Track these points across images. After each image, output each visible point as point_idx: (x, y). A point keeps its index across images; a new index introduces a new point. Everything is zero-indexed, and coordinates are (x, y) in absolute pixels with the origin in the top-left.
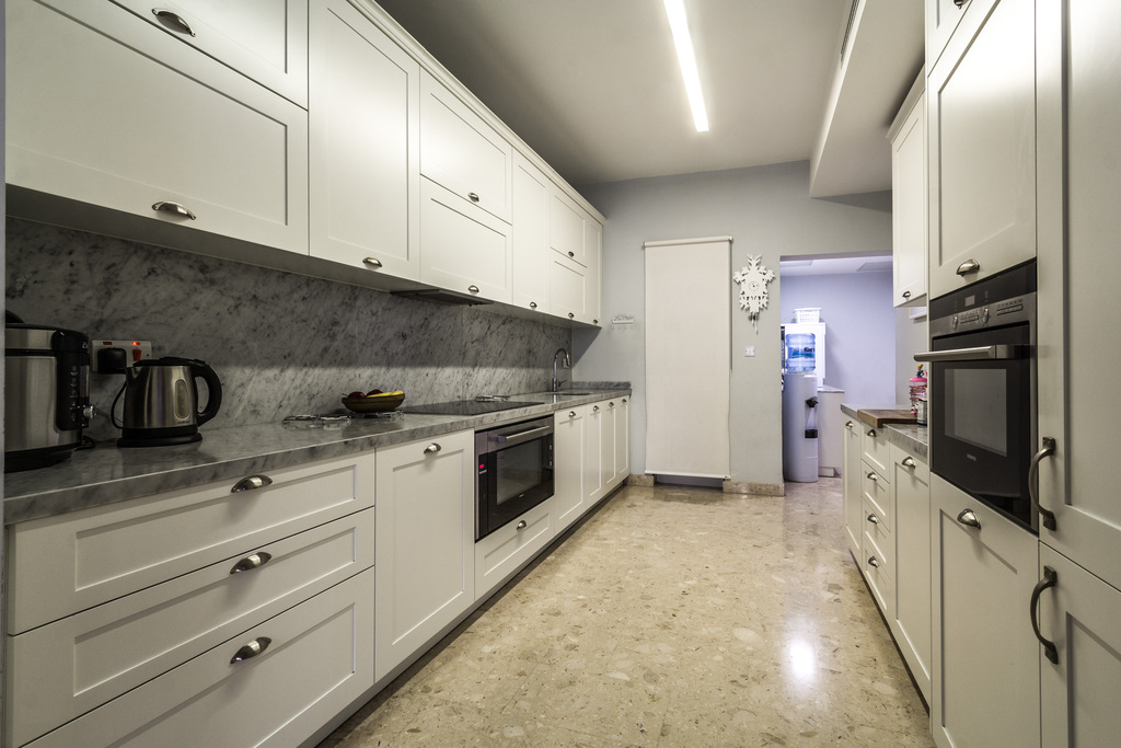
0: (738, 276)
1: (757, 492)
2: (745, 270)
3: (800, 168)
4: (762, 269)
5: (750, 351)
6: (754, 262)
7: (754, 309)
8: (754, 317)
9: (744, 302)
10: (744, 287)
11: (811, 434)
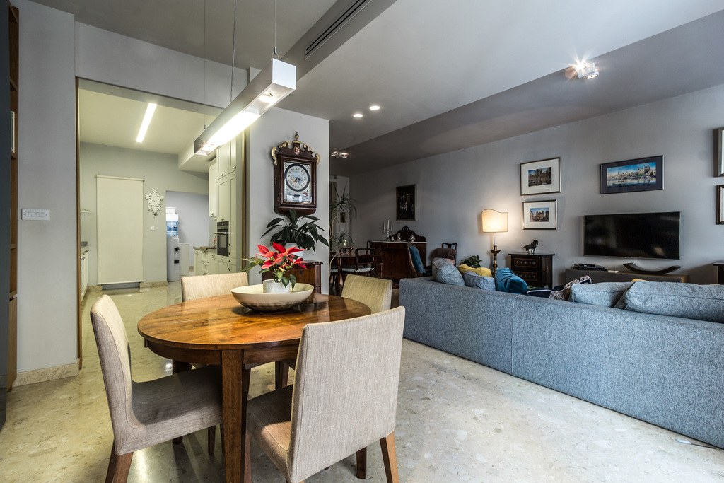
0: (147, 197)
1: (154, 285)
2: (150, 194)
3: (174, 157)
4: (158, 195)
5: (153, 228)
6: (155, 192)
7: (155, 211)
8: (155, 214)
9: (150, 208)
10: (150, 201)
11: (177, 262)
